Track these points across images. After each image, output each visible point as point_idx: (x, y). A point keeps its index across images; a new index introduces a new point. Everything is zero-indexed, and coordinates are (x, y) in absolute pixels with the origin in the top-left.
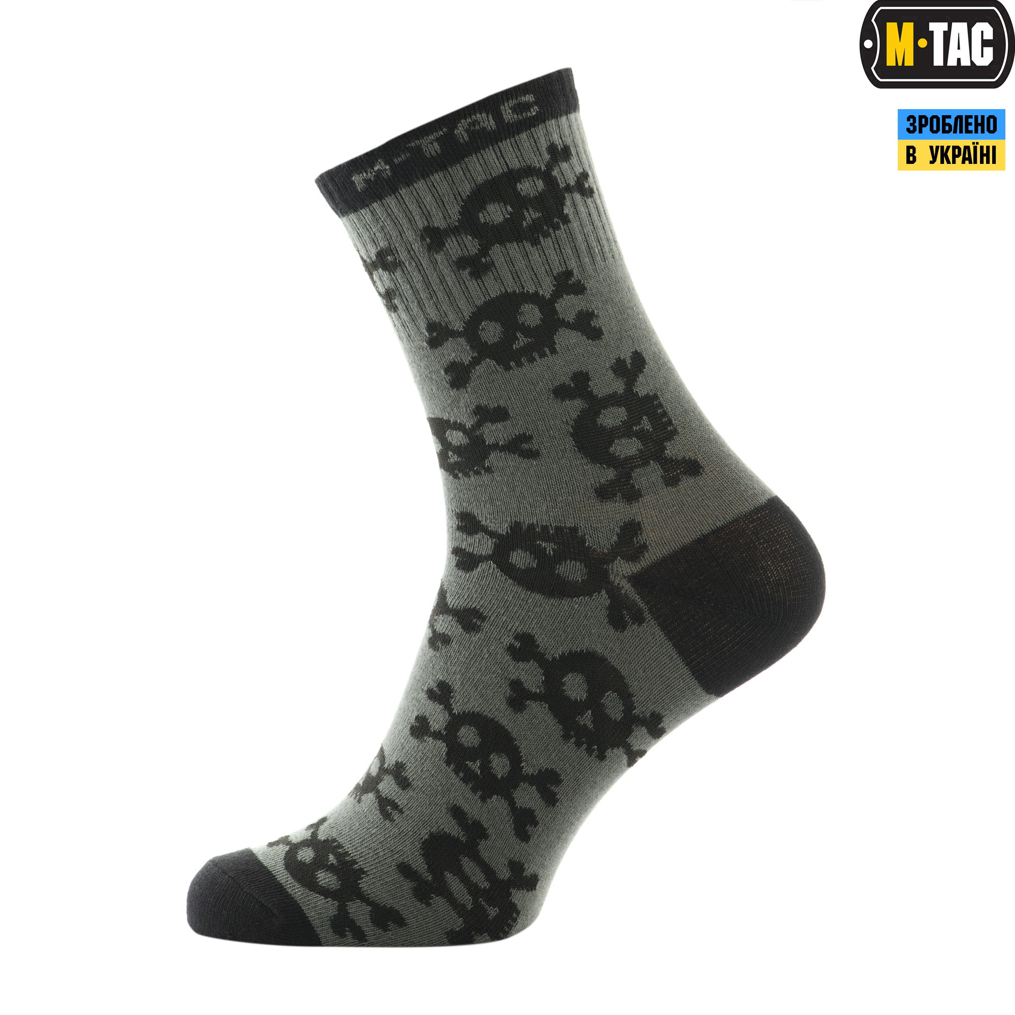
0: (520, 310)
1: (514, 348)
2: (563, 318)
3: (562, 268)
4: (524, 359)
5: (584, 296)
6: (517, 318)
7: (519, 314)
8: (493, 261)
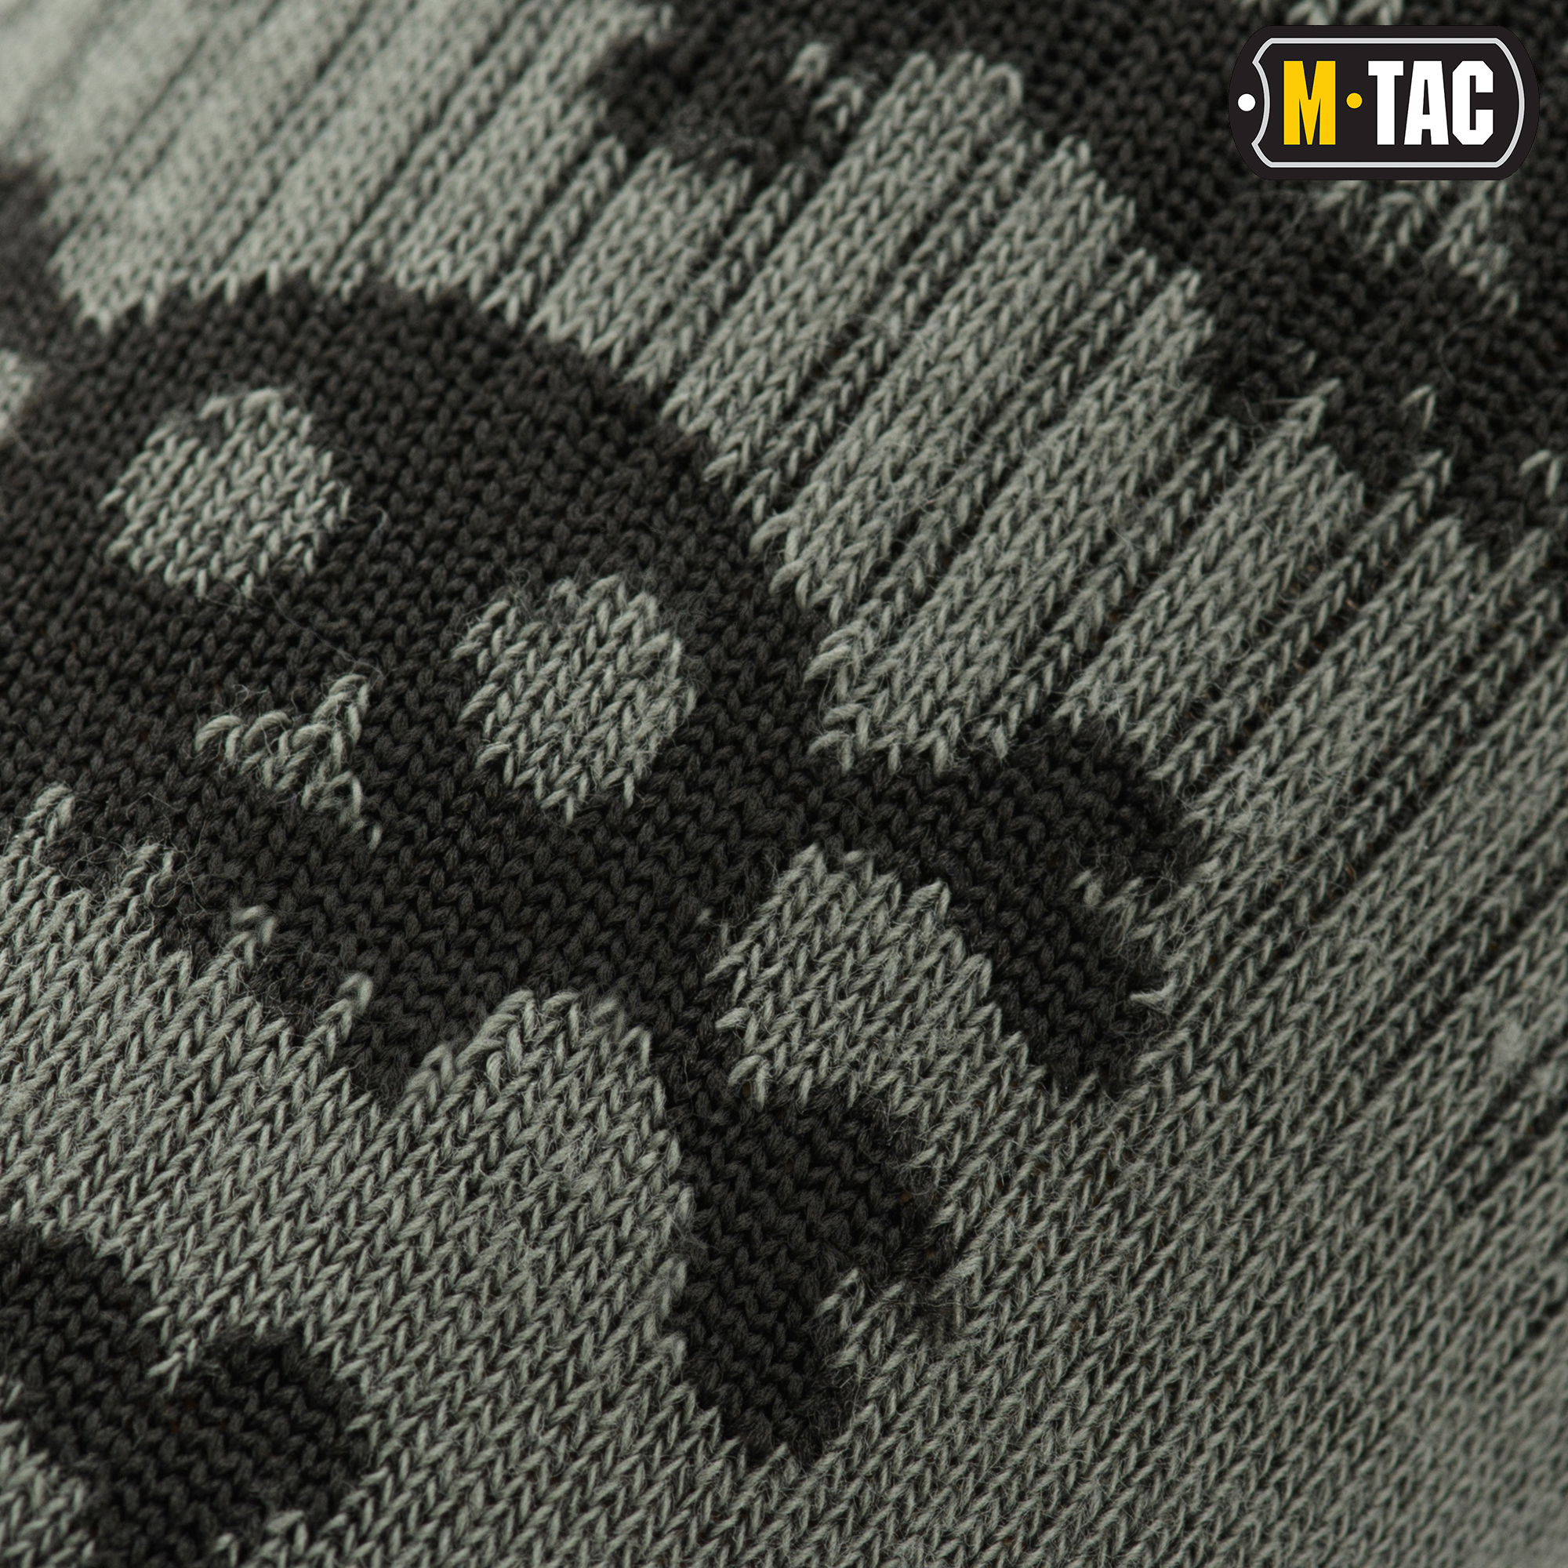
0: (566, 587)
1: (203, 735)
2: (726, 982)
3: (1164, 749)
4: (155, 862)
5: (1044, 1085)
6: (484, 596)
7: (538, 601)
8: (846, 137)
